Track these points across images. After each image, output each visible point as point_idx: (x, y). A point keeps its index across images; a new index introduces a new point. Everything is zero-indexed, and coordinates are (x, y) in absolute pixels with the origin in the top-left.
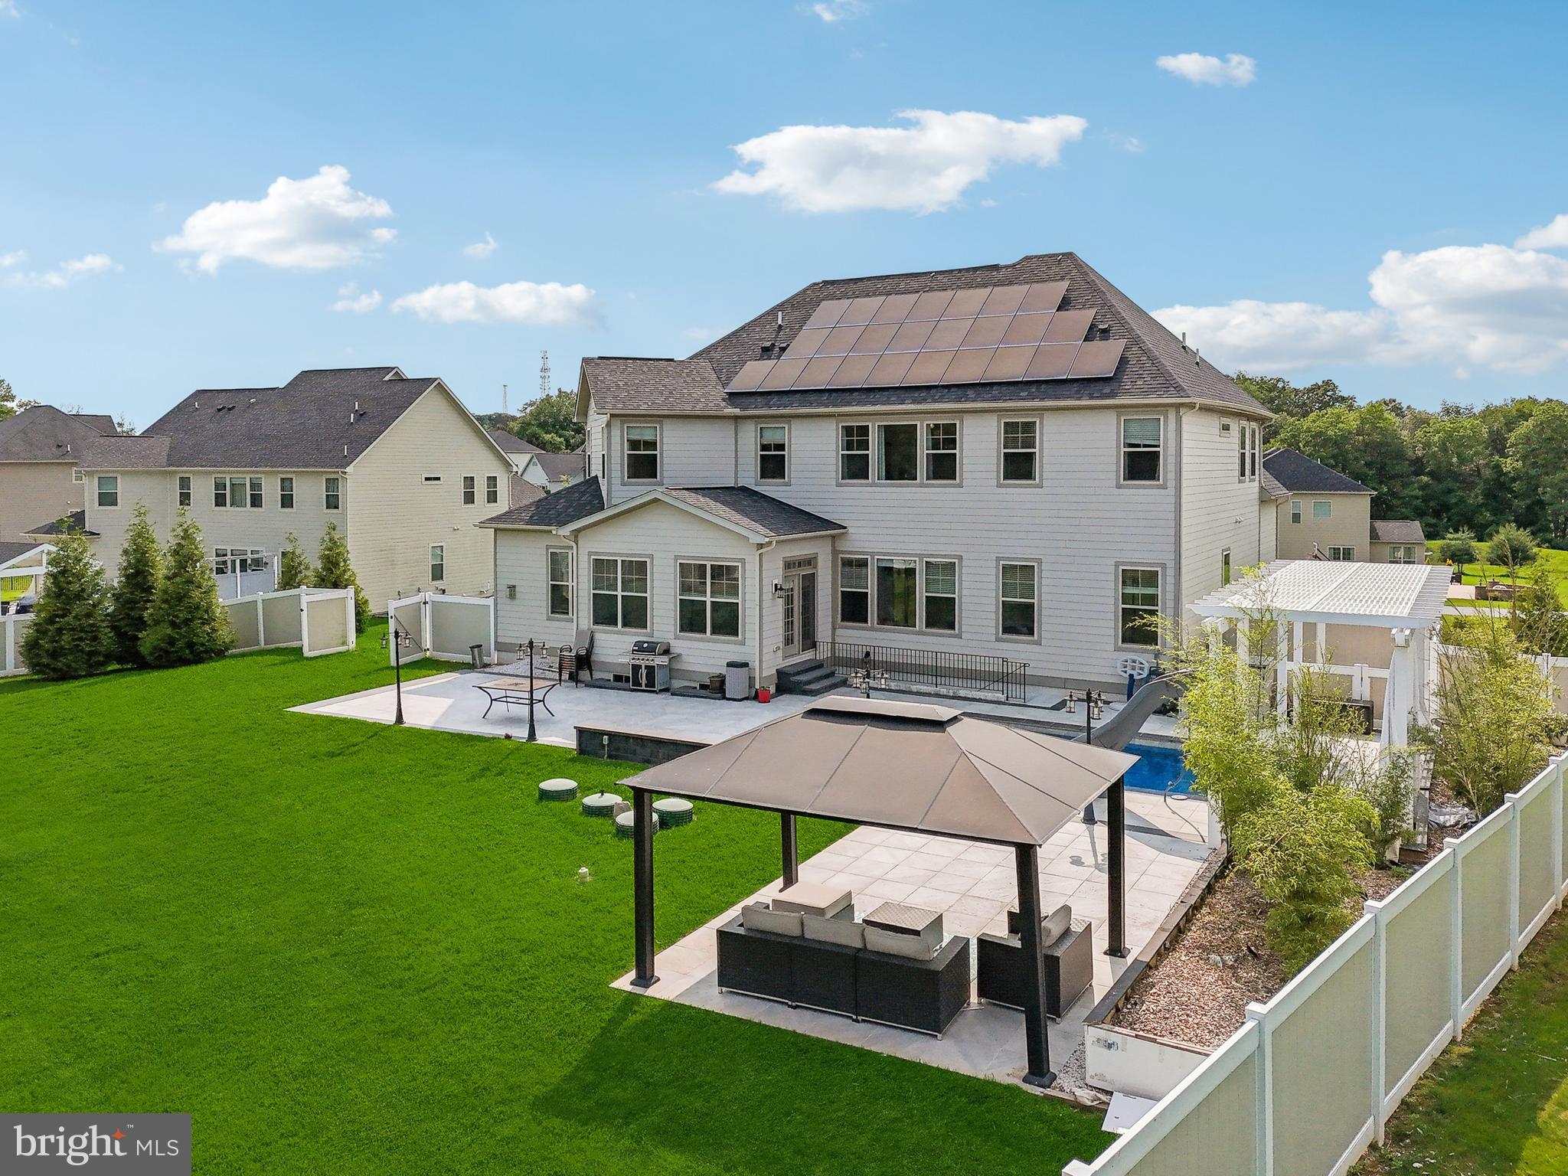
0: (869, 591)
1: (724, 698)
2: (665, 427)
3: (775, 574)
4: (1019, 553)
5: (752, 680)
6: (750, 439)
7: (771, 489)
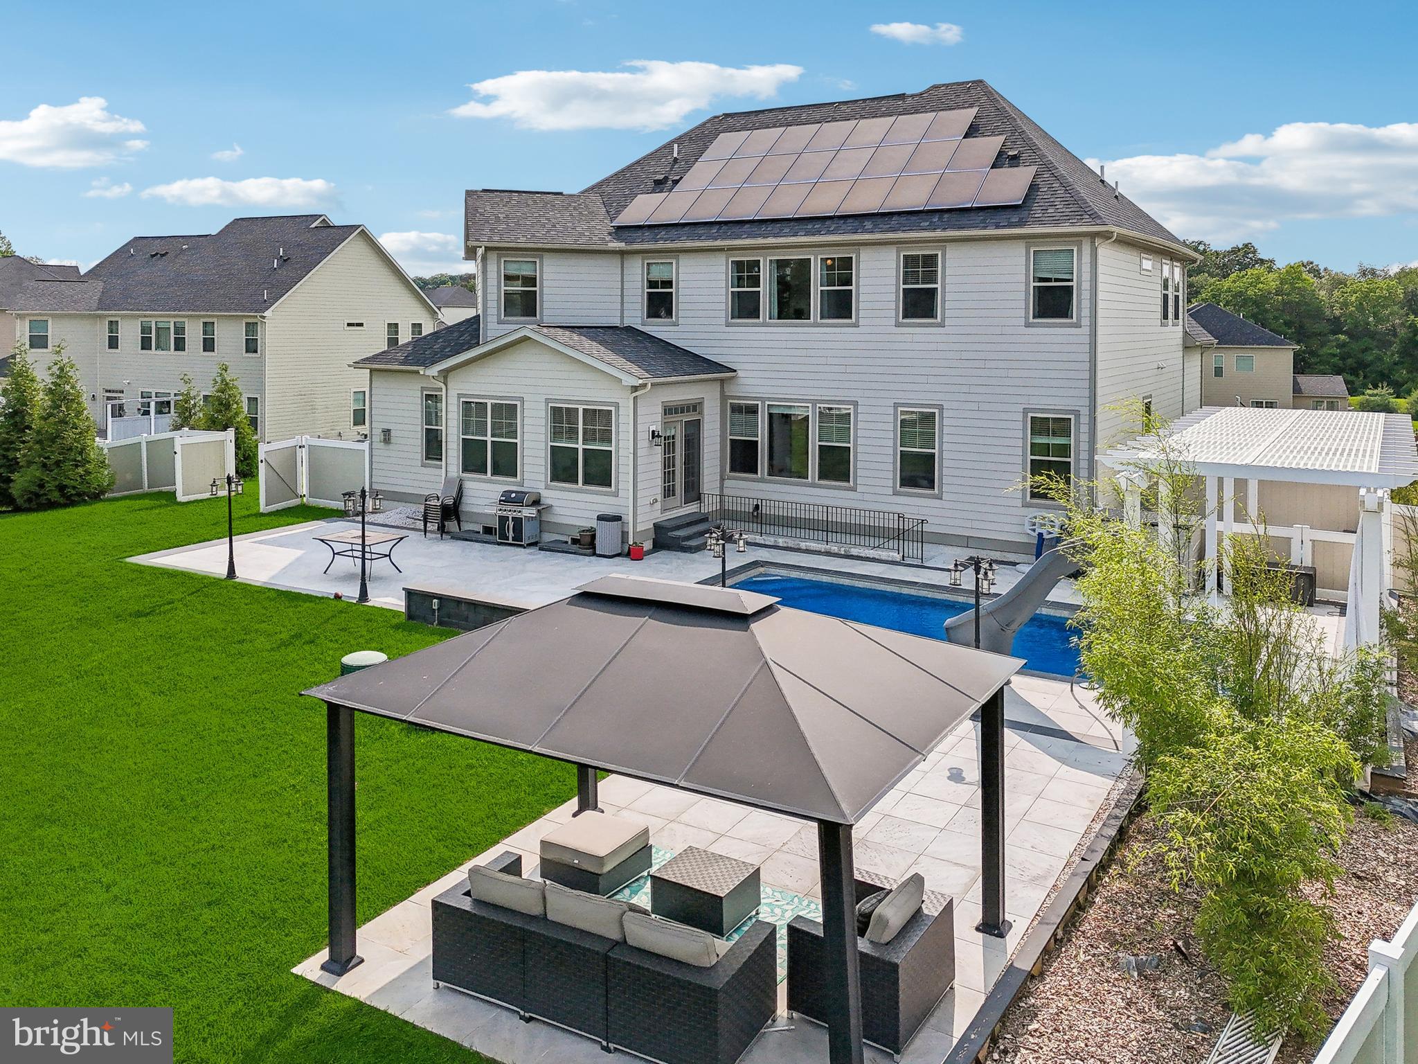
0: (759, 439)
1: (594, 554)
2: (546, 262)
3: (652, 419)
4: (920, 397)
5: (624, 535)
6: (636, 275)
7: (659, 329)
